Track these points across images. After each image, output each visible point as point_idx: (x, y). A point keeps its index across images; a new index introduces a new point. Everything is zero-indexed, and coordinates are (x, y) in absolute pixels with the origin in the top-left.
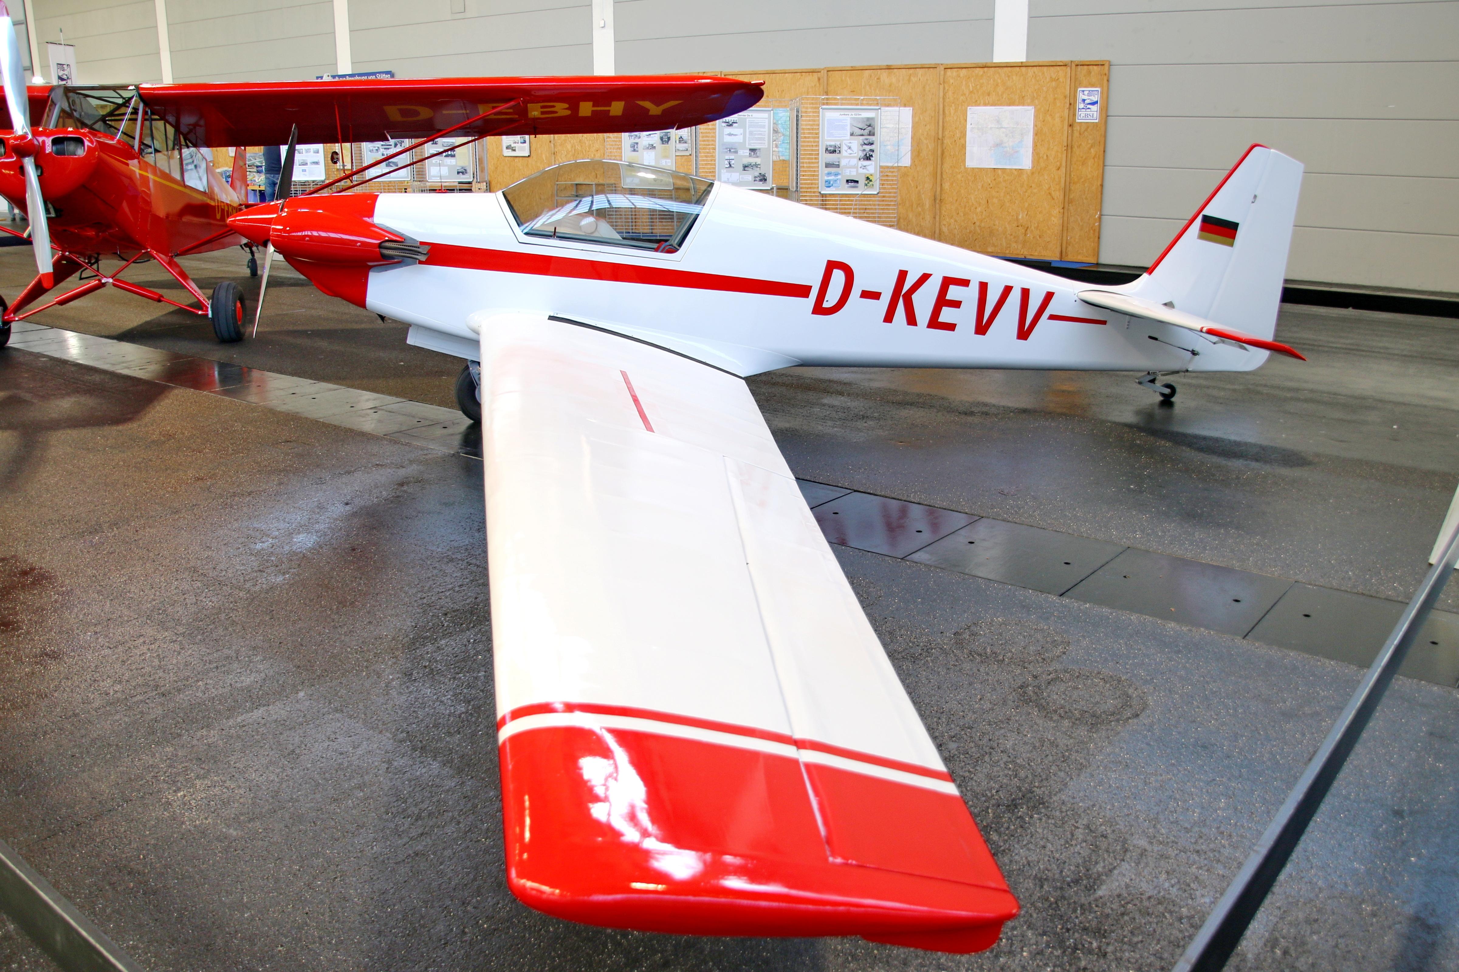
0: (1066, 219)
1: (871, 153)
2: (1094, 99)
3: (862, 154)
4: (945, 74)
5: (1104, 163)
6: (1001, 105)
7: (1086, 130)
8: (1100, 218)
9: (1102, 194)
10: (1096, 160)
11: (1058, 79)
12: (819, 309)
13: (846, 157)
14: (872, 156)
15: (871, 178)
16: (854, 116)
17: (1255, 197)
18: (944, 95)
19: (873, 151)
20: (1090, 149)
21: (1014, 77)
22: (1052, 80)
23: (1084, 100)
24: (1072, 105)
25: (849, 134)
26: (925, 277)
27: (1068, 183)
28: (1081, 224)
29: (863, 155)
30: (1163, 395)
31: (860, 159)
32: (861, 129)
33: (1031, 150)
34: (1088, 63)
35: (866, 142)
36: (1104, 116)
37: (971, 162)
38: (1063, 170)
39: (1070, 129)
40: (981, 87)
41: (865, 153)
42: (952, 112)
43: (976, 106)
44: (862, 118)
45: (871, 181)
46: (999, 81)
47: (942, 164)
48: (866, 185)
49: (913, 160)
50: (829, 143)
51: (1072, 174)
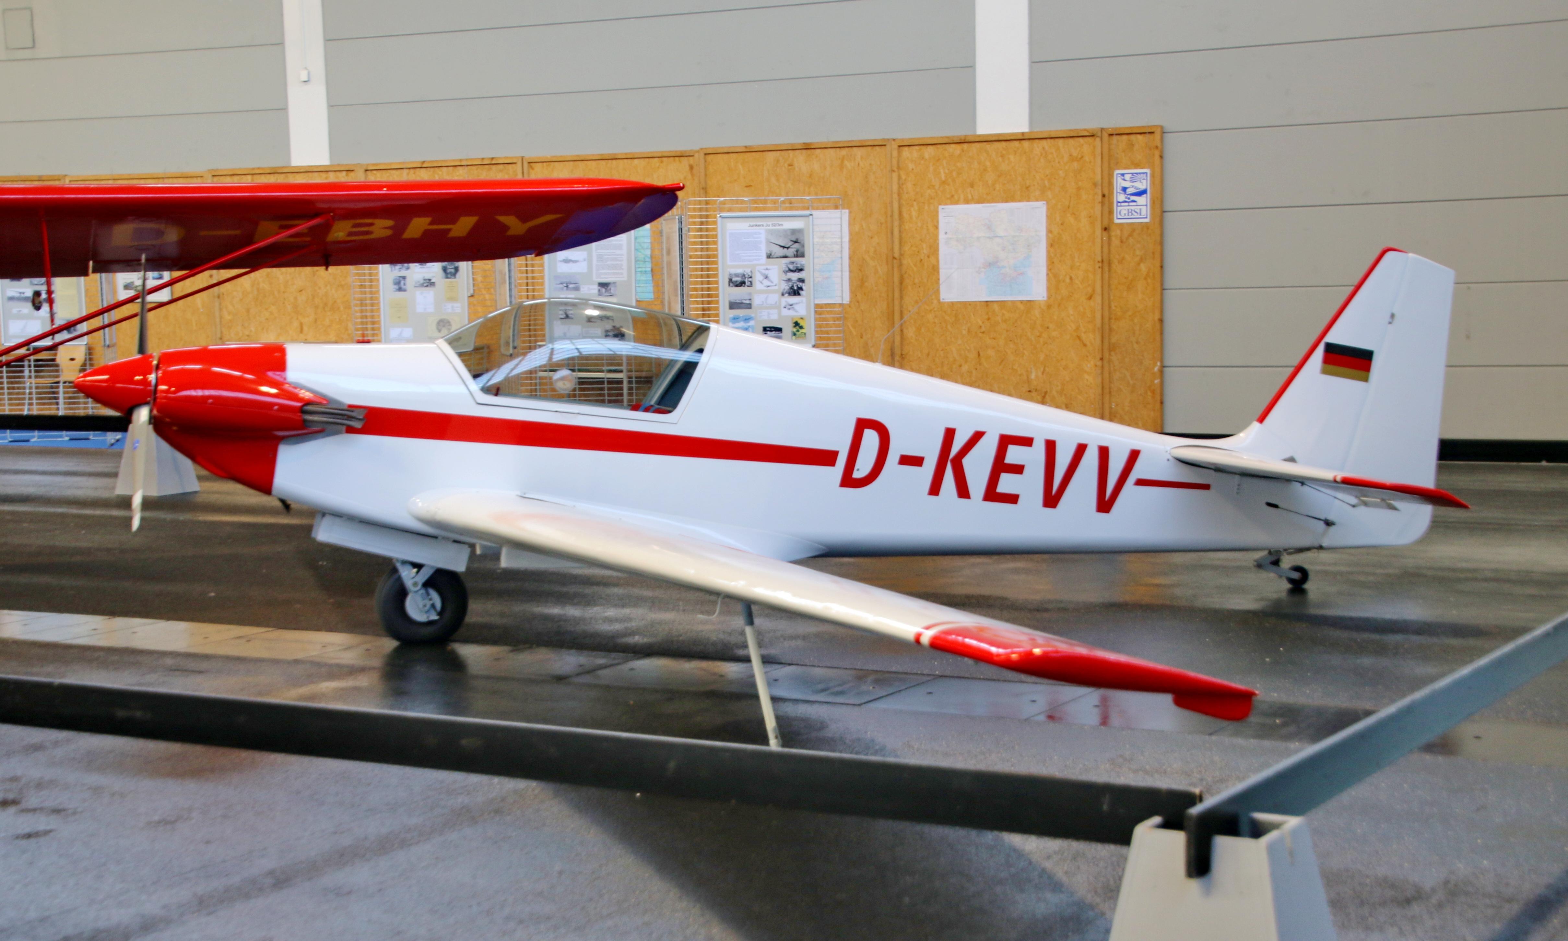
0: (1106, 375)
1: (800, 284)
2: (1141, 186)
3: (785, 287)
4: (899, 153)
5: (1162, 284)
6: (993, 200)
7: (1130, 235)
8: (1161, 372)
9: (1162, 333)
10: (1149, 280)
11: (1082, 157)
12: (848, 481)
13: (761, 292)
14: (801, 289)
15: (801, 323)
16: (771, 227)
17: (1393, 316)
18: (900, 187)
19: (802, 281)
20: (1139, 264)
21: (1012, 157)
22: (1072, 159)
23: (1124, 189)
24: (1106, 197)
25: (765, 256)
26: (978, 436)
27: (1106, 320)
28: (1131, 382)
29: (787, 288)
30: (1291, 581)
31: (783, 295)
32: (784, 247)
33: (1044, 270)
34: (1130, 131)
35: (791, 267)
36: (1158, 211)
37: (949, 293)
38: (1098, 299)
39: (1105, 233)
40: (959, 174)
41: (790, 284)
42: (914, 214)
43: (952, 204)
44: (785, 231)
45: (801, 327)
46: (988, 164)
47: (901, 298)
48: (795, 334)
49: (853, 292)
50: (734, 271)
51: (1113, 305)
